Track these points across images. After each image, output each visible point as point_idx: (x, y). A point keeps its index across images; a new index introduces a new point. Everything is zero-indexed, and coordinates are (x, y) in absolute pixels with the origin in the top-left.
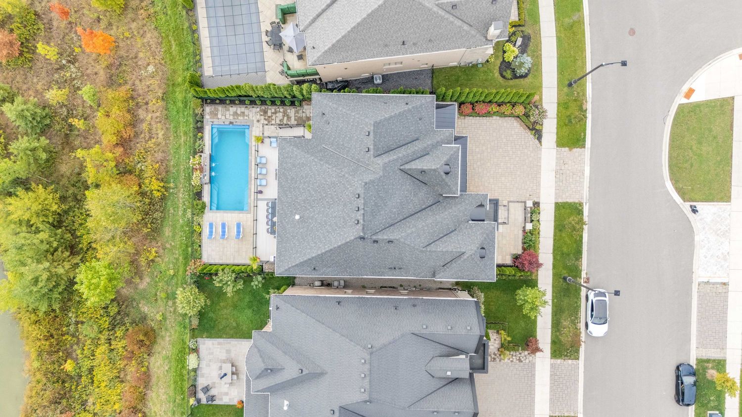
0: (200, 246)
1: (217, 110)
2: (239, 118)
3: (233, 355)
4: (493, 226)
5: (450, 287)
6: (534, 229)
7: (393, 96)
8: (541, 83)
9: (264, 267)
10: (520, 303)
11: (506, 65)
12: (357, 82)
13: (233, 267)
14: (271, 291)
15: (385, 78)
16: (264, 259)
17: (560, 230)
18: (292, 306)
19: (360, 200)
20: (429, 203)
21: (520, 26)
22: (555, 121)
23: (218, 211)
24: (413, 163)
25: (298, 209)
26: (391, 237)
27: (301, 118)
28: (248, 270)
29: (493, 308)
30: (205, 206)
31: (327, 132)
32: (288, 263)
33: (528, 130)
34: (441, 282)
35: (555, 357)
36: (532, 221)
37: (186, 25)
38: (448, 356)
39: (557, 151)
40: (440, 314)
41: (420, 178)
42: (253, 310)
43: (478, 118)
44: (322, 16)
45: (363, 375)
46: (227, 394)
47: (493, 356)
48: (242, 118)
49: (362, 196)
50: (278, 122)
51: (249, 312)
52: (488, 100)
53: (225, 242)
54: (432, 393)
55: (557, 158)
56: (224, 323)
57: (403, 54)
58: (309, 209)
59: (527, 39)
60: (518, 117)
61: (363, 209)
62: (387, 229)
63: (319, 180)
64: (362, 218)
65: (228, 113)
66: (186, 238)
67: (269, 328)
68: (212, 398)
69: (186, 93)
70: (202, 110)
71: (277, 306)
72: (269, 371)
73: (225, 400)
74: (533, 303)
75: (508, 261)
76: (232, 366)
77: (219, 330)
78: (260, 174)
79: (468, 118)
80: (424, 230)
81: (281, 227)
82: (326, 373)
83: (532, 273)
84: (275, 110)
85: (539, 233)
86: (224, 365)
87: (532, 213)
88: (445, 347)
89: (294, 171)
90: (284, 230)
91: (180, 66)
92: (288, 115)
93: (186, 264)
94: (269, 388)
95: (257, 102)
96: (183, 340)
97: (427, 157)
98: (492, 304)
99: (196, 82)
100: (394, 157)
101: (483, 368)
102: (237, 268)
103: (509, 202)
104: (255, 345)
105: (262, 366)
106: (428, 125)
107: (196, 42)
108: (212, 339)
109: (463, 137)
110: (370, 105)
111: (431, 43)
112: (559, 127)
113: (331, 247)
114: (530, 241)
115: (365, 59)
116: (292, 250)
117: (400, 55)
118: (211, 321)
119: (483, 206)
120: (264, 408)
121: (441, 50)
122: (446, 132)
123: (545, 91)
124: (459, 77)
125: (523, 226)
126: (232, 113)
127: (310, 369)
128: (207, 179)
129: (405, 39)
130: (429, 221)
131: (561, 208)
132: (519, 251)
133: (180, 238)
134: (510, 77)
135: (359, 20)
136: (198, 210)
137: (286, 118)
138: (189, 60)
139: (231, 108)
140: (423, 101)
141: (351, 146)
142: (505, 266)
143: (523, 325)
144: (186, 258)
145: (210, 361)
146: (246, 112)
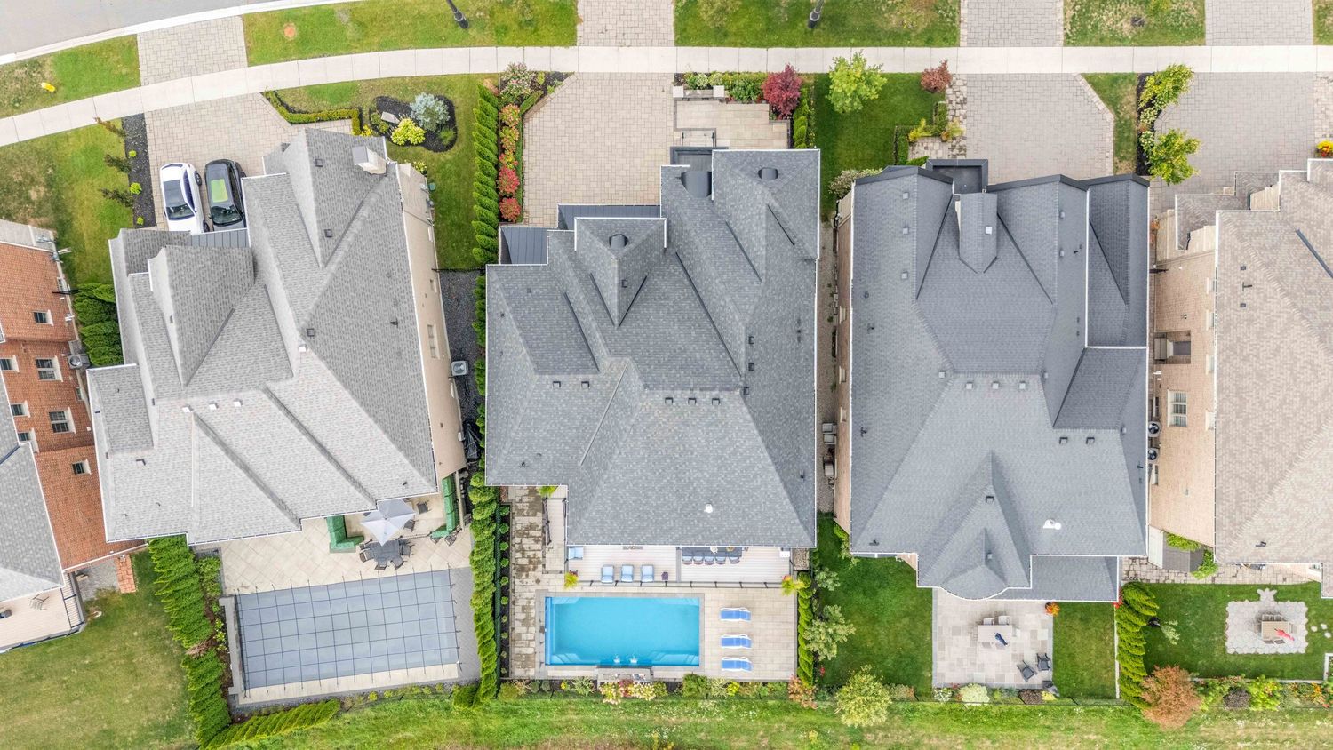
0: (764, 684)
1: (520, 654)
2: (533, 615)
3: (963, 623)
4: (719, 156)
5: (831, 231)
6: (724, 82)
7: (490, 340)
8: (462, 76)
9: (801, 569)
10: (858, 105)
11: (432, 140)
12: (466, 405)
13: (803, 624)
14: (844, 554)
15: (457, 355)
16: (786, 568)
17: (726, 35)
18: (870, 516)
19: (676, 397)
20: (680, 273)
21: (360, 117)
22: (529, 49)
23: (700, 651)
24: (608, 303)
25: (694, 507)
26: (743, 340)
27: (531, 505)
28: (807, 597)
29: (869, 152)
30: (692, 675)
31: (555, 457)
32: (793, 525)
33: (547, 98)
34: (823, 248)
35: (955, 38)
36: (710, 87)
37: (369, 712)
38: (956, 233)
39: (583, 44)
40: (880, 248)
41: (636, 288)
42: (880, 586)
43: (526, 188)
44: (350, 471)
45: (996, 386)
46: (1034, 634)
47: (956, 151)
48: (533, 611)
49: (668, 393)
50: (539, 546)
51: (885, 595)
52: (493, 171)
53: (756, 639)
54: (1026, 261)
55: (596, 44)
56: (904, 640)
57: (414, 323)
58: (694, 488)
59: (384, 104)
60: (523, 116)
61: (692, 390)
62: (728, 346)
63: (641, 471)
64: (708, 393)
65: (524, 636)
66: (751, 709)
67: (912, 558)
68: (1042, 660)
69: (490, 711)
70: (519, 683)
71: (871, 544)
72: (990, 556)
73: (1045, 637)
74: (858, 81)
75: (782, 127)
76: (982, 623)
77: (917, 648)
78: (632, 576)
79: (526, 204)
80: (729, 281)
81: (727, 538)
82: (993, 454)
83: (803, 84)
84: (517, 551)
85: (731, 74)
86: (981, 639)
87: (696, 87)
88: (941, 237)
89: (626, 516)
90: (733, 533)
91: (443, 723)
92: (527, 529)
93: (798, 709)
94: (1021, 557)
95: (505, 584)
96: (937, 714)
97: (597, 278)
98: (860, 155)
99: (471, 693)
100: (598, 336)
101: (978, 168)
102: (804, 617)
103: (676, 129)
104: (944, 583)
105: (982, 569)
106: (539, 278)
107: (399, 694)
108: (934, 661)
109: (560, 214)
110: (507, 381)
111: (394, 274)
112: (539, 41)
113: (763, 447)
114: (746, 90)
115: (423, 391)
116: (769, 517)
117: (415, 330)
118: (901, 662)
119: (683, 174)
120: (1058, 564)
121: (406, 257)
122: (552, 244)
123: (475, 70)
124: (453, 224)
125: (718, 102)
126: (524, 629)
127: (986, 483)
128: (643, 673)
129: (388, 321)
130: (712, 271)
131: (685, 34)
132: (765, 107)
133: (750, 720)
134: (451, 132)
135: (355, 404)
136: (700, 688)
137: (532, 532)
138: (432, 707)
139: (516, 631)
140: (498, 286)
141: (579, 414)
142: (792, 134)
143: (899, 97)
144: (787, 710)
145: (974, 664)
146: (523, 602)
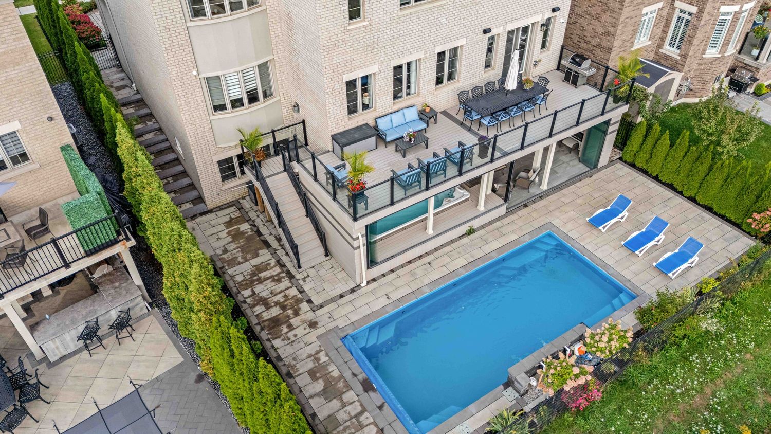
48: (332, 368)
137: (263, 275)
146: (305, 366)
